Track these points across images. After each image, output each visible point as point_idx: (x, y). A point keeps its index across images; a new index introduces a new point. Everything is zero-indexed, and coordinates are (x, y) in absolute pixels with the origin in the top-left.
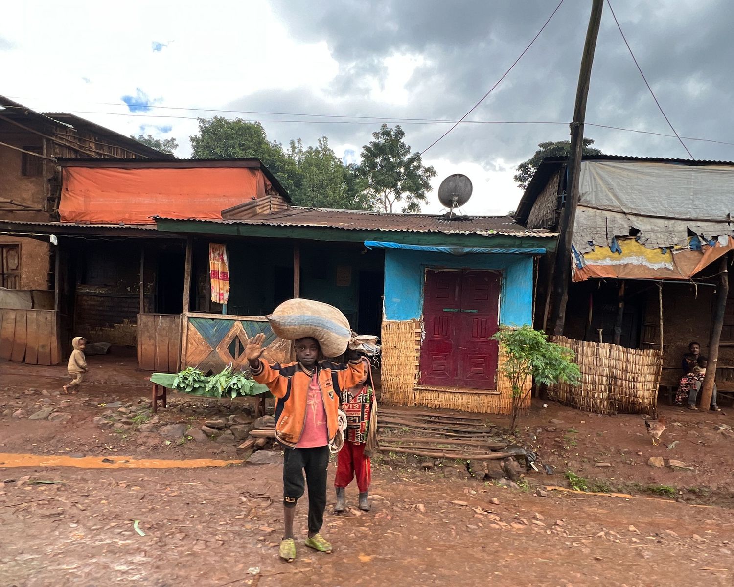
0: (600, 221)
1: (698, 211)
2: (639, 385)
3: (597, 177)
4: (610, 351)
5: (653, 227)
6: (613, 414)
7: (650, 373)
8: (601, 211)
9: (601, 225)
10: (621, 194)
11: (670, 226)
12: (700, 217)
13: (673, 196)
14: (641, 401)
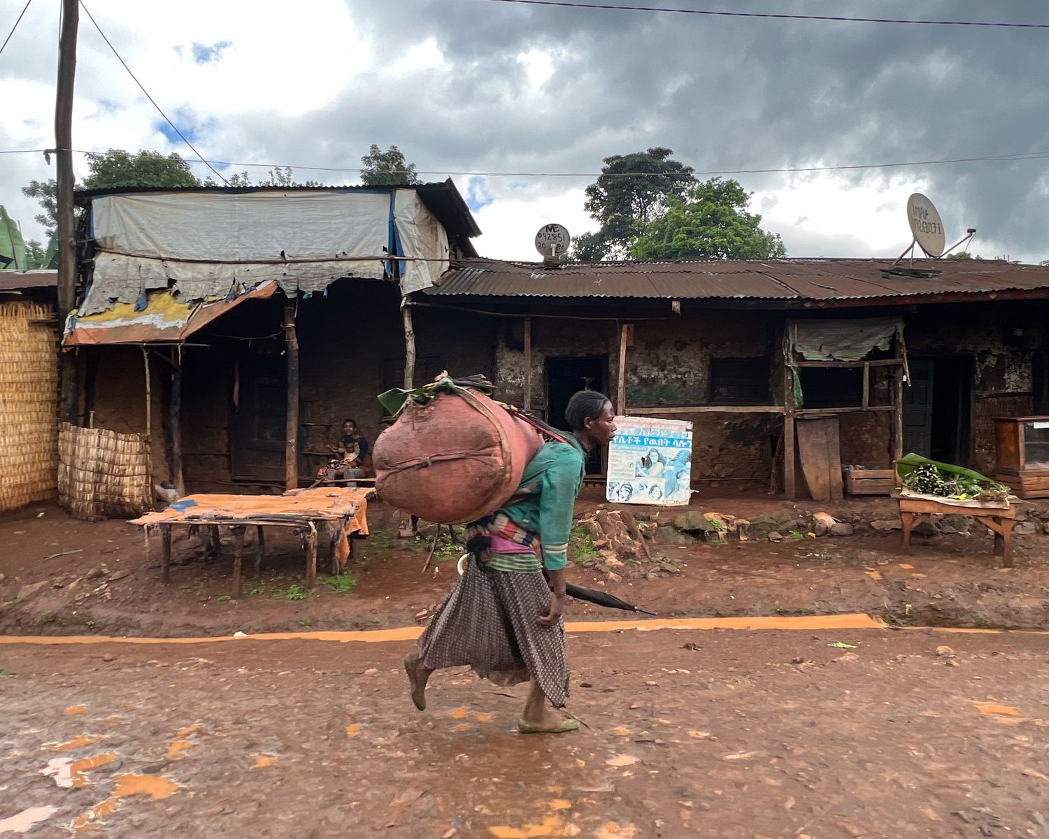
0: (133, 271)
1: (247, 251)
2: (126, 480)
3: (123, 214)
4: (99, 440)
5: (195, 275)
6: (102, 520)
7: (139, 464)
8: (133, 258)
9: (134, 276)
10: (153, 234)
11: (217, 272)
12: (250, 259)
13: (215, 233)
14: (128, 501)
